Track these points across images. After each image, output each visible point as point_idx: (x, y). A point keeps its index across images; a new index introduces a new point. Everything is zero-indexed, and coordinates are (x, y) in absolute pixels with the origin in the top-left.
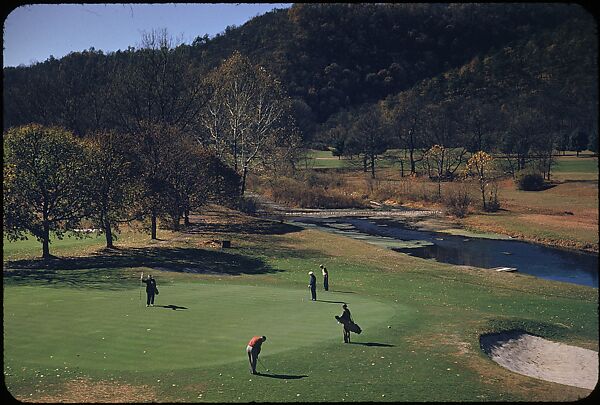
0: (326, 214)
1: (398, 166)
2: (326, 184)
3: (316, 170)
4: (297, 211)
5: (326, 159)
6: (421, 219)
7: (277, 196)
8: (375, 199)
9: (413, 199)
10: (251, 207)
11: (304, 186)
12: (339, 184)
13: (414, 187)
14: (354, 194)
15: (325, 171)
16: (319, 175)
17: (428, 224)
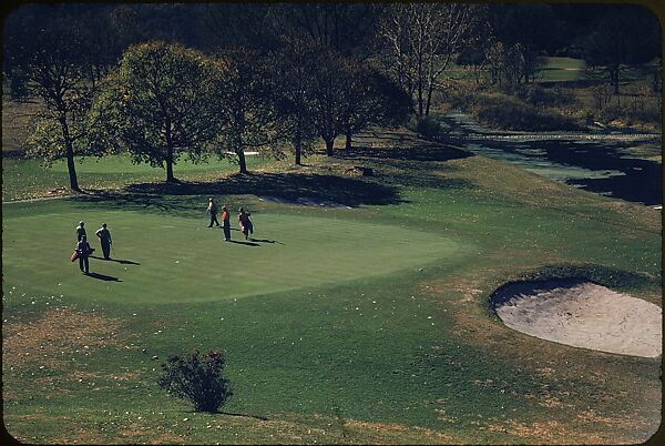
2: (551, 101)
3: (541, 84)
8: (602, 120)
9: (645, 118)
12: (565, 102)
13: (647, 106)
14: (579, 113)
16: (547, 90)
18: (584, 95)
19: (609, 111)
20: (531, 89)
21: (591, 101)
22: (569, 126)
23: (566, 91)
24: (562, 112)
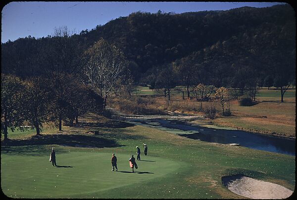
0: (146, 118)
1: (181, 94)
2: (146, 103)
3: (141, 96)
4: (132, 116)
5: (146, 91)
6: (193, 120)
7: (122, 109)
8: (170, 110)
9: (189, 110)
10: (109, 114)
11: (135, 104)
12: (152, 103)
13: (189, 104)
14: (160, 108)
15: (145, 96)
16: (143, 98)
17: (196, 122)
19: (174, 106)
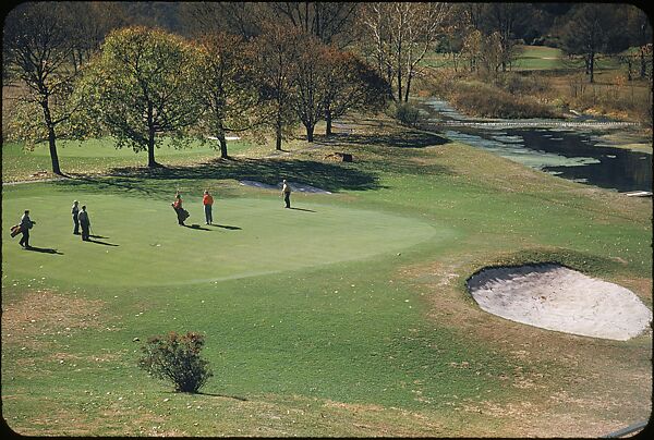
1: (624, 67)
2: (527, 89)
3: (525, 73)
8: (577, 108)
9: (619, 107)
16: (524, 79)
18: (560, 84)
19: (584, 99)
20: (508, 78)
21: (567, 90)
22: (545, 114)
23: (542, 80)
24: (538, 100)
